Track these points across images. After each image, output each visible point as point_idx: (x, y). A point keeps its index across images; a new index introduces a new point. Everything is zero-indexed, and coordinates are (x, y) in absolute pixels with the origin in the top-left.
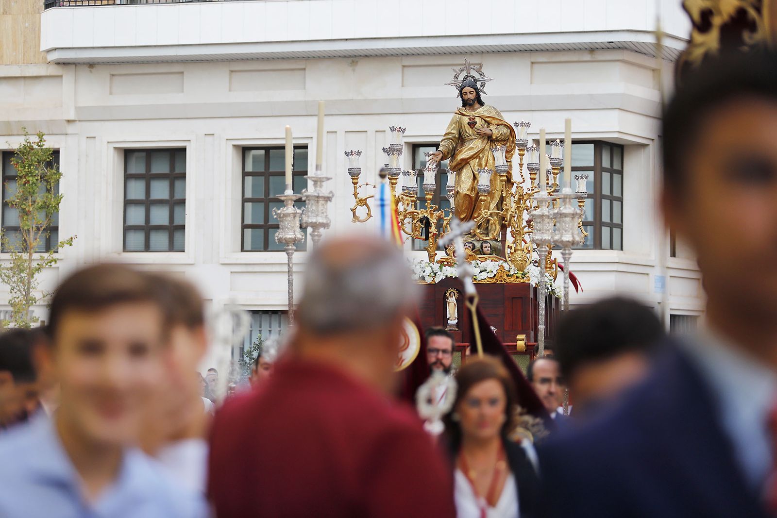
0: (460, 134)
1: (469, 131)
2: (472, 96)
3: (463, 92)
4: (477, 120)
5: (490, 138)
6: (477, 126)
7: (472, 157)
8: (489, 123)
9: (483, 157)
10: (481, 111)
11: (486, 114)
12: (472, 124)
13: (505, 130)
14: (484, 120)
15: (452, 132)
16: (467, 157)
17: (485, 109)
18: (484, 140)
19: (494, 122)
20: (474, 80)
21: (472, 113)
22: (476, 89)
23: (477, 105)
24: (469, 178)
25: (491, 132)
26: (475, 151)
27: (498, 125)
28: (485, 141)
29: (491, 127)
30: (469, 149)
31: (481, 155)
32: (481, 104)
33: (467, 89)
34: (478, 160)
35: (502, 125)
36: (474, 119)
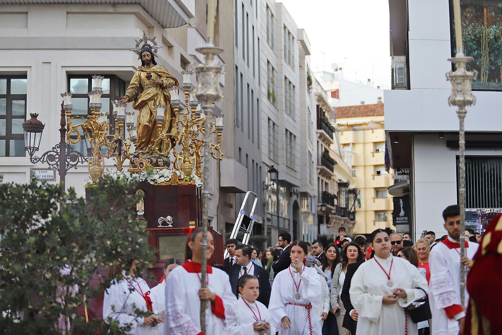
0: (140, 84)
1: (147, 82)
2: (148, 58)
3: (142, 55)
4: (152, 74)
5: (162, 87)
6: (153, 78)
7: (150, 100)
8: (160, 76)
9: (157, 99)
10: (155, 68)
11: (158, 70)
12: (149, 77)
13: (172, 81)
14: (158, 74)
15: (135, 83)
16: (146, 99)
17: (158, 67)
18: (157, 87)
19: (163, 75)
20: (150, 47)
21: (148, 70)
22: (151, 53)
23: (152, 65)
24: (148, 114)
25: (162, 82)
26: (152, 95)
27: (167, 77)
28: (159, 88)
29: (162, 79)
30: (147, 94)
31: (156, 98)
32: (155, 64)
33: (146, 53)
34: (153, 101)
35: (169, 77)
36: (150, 73)
